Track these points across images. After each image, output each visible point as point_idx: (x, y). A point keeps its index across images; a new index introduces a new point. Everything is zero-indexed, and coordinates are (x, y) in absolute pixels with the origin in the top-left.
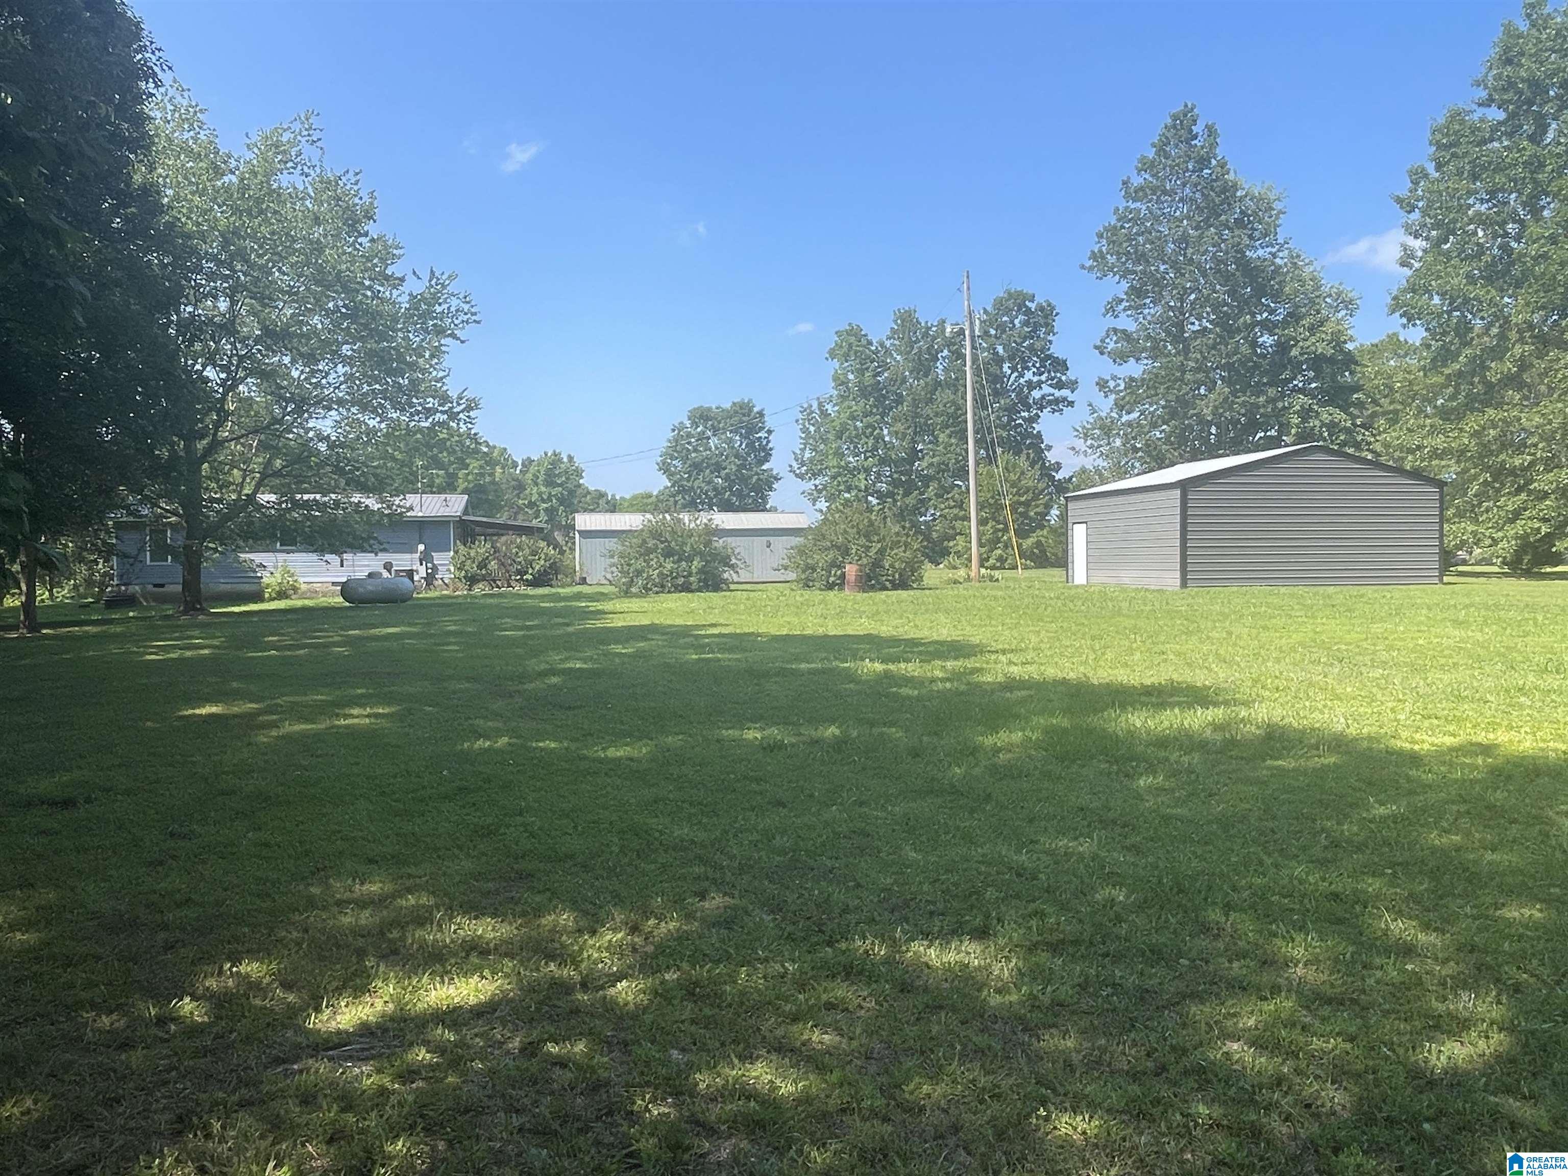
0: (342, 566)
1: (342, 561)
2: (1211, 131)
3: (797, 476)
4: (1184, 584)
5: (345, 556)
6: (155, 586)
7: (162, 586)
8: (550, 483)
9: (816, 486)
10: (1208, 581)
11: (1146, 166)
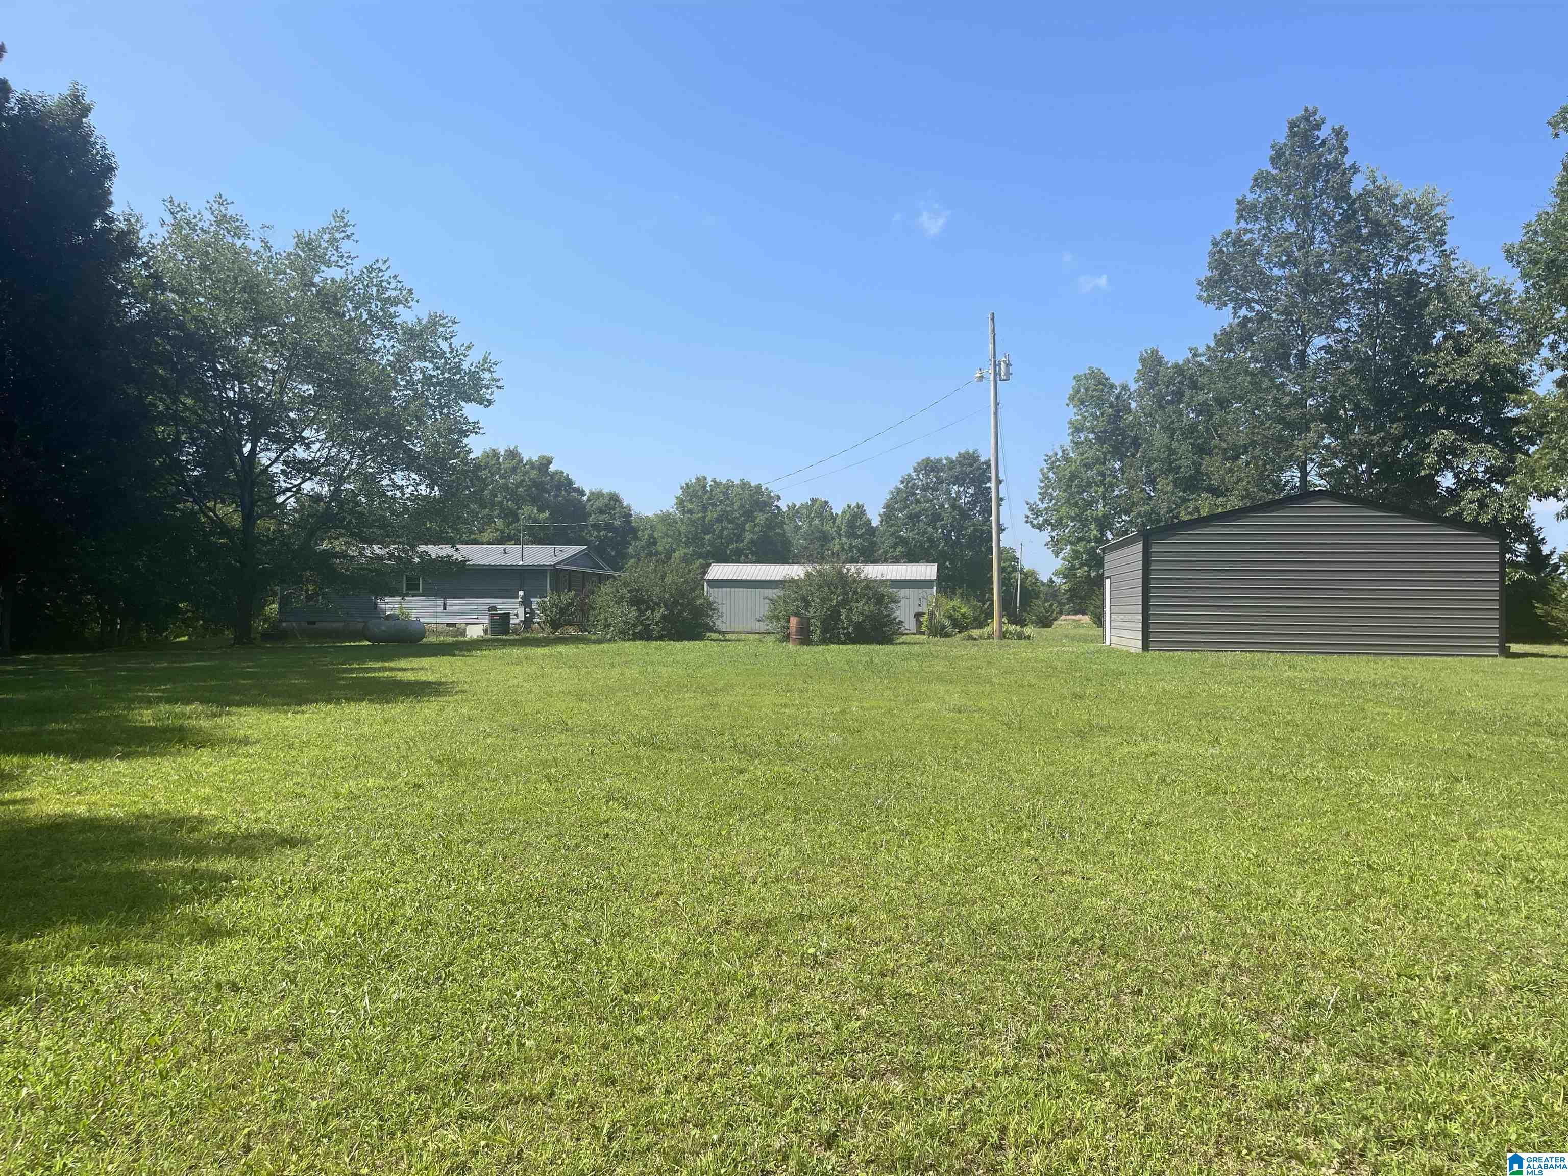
0: (445, 609)
1: (445, 605)
2: (1339, 133)
3: (1033, 526)
4: (1146, 646)
5: (448, 600)
6: (309, 623)
7: (314, 623)
8: (851, 535)
9: (1052, 538)
10: (1168, 645)
11: (1261, 181)
